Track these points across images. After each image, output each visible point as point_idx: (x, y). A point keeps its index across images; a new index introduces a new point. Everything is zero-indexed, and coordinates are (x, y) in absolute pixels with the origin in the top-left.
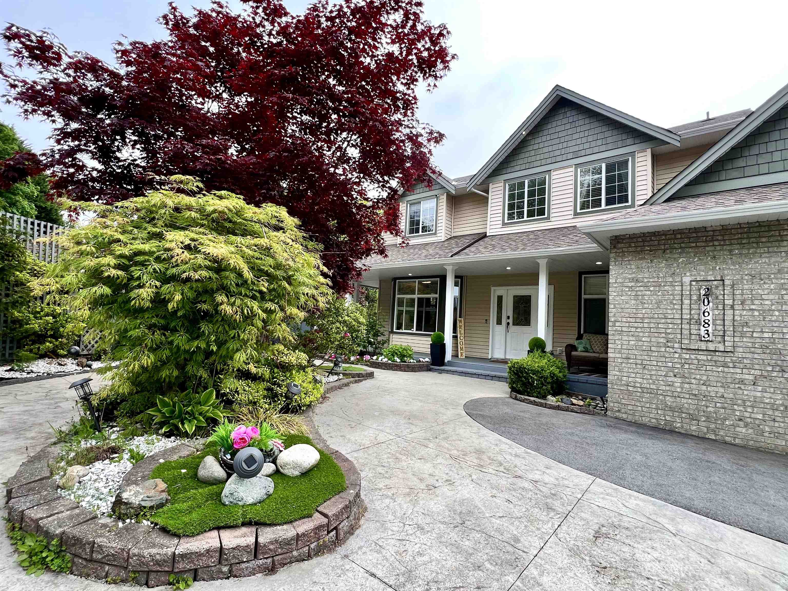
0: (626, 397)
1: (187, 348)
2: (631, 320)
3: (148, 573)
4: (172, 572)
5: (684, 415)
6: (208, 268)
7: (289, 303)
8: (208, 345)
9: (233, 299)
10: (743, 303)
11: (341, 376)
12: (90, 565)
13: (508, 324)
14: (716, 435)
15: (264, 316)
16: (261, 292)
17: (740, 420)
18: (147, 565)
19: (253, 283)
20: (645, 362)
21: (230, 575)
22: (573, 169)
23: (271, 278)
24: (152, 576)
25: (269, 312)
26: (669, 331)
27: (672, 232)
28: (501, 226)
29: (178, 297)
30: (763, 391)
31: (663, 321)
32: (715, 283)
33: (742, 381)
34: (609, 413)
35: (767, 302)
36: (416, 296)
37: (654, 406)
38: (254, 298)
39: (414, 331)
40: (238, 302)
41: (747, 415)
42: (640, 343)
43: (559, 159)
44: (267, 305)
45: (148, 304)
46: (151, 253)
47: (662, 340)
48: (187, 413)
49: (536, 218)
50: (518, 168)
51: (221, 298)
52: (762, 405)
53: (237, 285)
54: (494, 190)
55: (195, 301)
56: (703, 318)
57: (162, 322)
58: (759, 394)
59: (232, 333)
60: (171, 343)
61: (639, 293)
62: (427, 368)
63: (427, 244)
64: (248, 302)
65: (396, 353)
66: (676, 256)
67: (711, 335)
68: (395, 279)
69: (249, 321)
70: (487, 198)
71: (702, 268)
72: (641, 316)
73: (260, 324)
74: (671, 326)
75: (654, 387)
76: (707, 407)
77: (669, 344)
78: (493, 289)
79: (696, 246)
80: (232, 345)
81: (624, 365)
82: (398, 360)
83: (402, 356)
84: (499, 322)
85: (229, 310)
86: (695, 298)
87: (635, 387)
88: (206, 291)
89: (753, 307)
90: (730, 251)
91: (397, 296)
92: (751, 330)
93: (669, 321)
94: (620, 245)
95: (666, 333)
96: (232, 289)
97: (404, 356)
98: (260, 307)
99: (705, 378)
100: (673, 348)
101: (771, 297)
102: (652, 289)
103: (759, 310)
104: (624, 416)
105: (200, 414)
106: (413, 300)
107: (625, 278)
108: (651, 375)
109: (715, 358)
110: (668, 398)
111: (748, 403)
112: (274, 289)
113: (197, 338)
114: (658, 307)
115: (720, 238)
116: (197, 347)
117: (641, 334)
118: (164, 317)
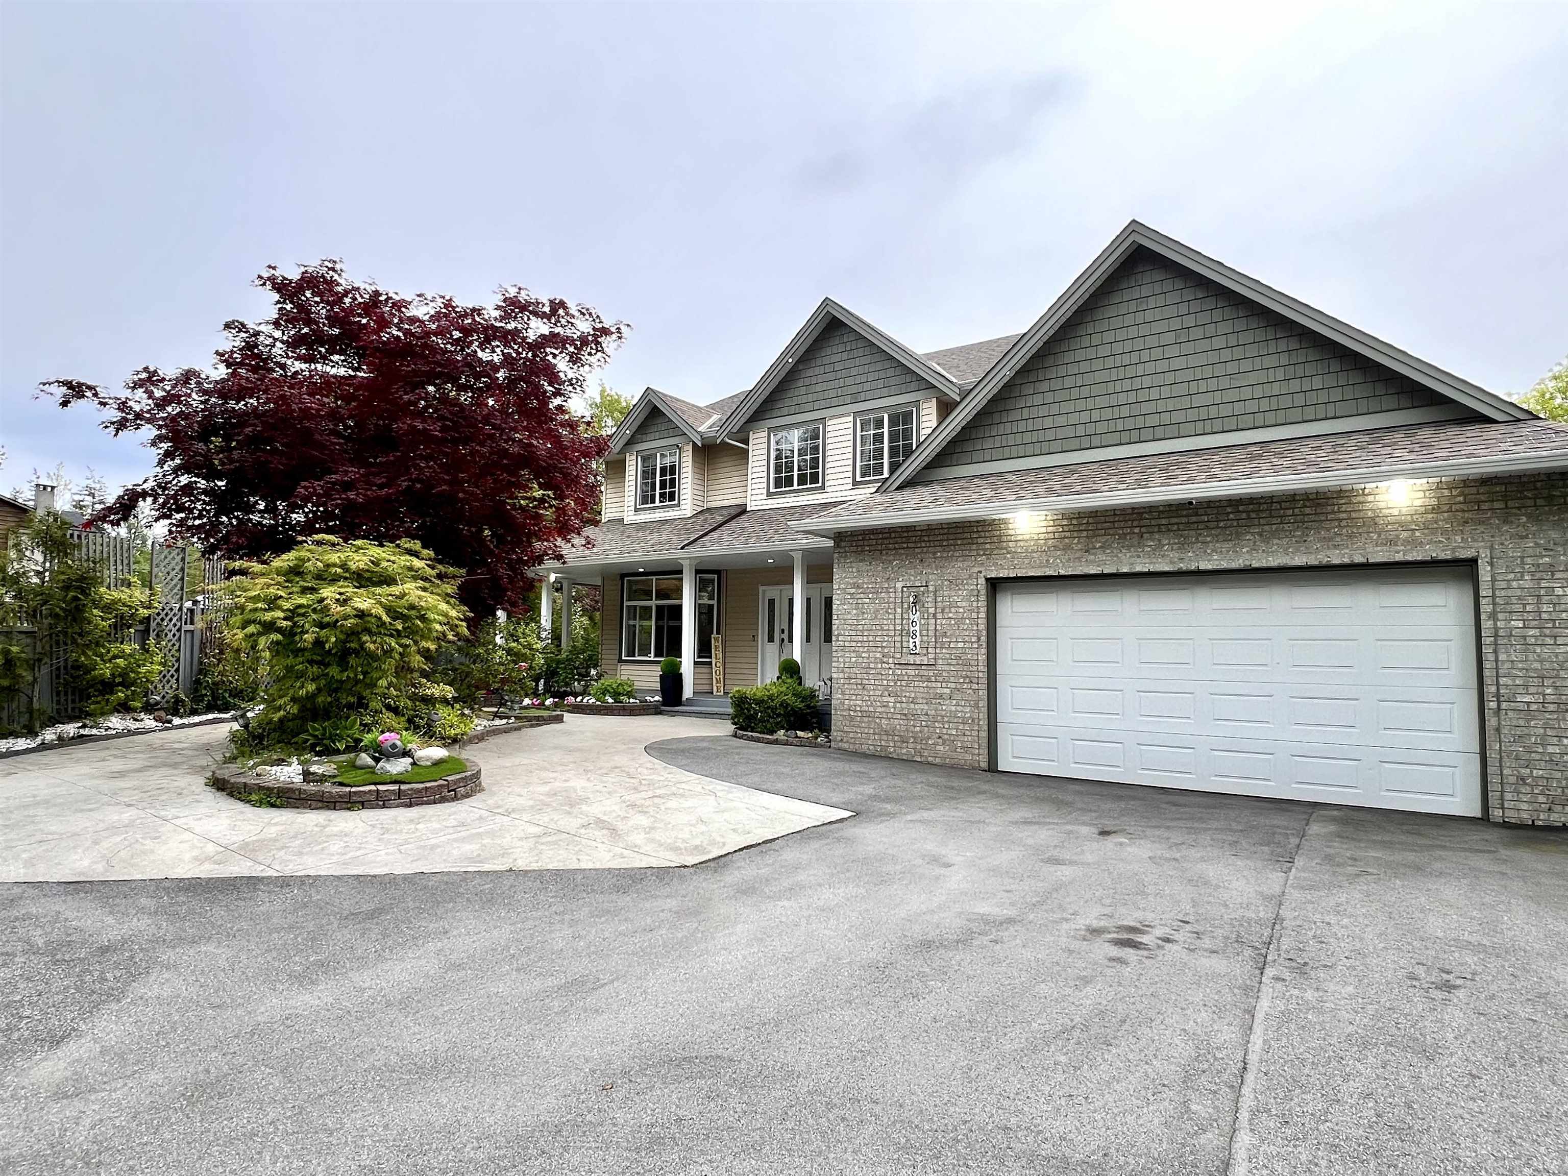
0: (848, 723)
1: (339, 677)
2: (853, 633)
3: (335, 802)
4: (349, 802)
5: (896, 738)
6: (356, 616)
7: (423, 637)
8: (356, 675)
9: (375, 638)
10: (943, 611)
11: (513, 720)
12: (299, 802)
13: (783, 640)
14: (921, 756)
15: (401, 650)
16: (397, 630)
17: (940, 737)
18: (334, 797)
19: (390, 623)
20: (865, 682)
21: (384, 807)
22: (851, 418)
23: (404, 618)
24: (338, 804)
25: (406, 646)
26: (884, 644)
27: (887, 531)
28: (764, 496)
29: (333, 639)
30: (957, 705)
31: (880, 633)
32: (922, 589)
33: (941, 696)
34: (833, 744)
35: (961, 610)
36: (653, 603)
37: (872, 731)
38: (391, 636)
39: (652, 657)
40: (379, 640)
41: (944, 731)
42: (860, 660)
43: (835, 402)
44: (403, 641)
45: (310, 646)
46: (309, 606)
47: (878, 655)
48: (337, 735)
49: (809, 486)
50: (785, 411)
51: (366, 638)
52: (956, 720)
53: (378, 626)
54: (756, 441)
55: (344, 642)
56: (912, 629)
57: (319, 658)
58: (953, 708)
59: (375, 665)
60: (327, 674)
61: (860, 601)
62: (655, 710)
63: (665, 522)
64: (386, 639)
65: (608, 691)
66: (892, 558)
67: (918, 647)
68: (623, 576)
69: (388, 655)
70: (746, 452)
71: (912, 572)
72: (860, 627)
73: (397, 657)
74: (886, 639)
75: (871, 709)
76: (915, 726)
77: (885, 660)
78: (761, 588)
79: (907, 547)
80: (375, 675)
81: (846, 686)
82: (610, 700)
83: (616, 695)
84: (771, 639)
85: (372, 647)
86: (906, 606)
87: (855, 711)
88: (353, 633)
89: (951, 615)
90: (935, 553)
91: (626, 603)
92: (948, 640)
93: (885, 633)
94: (843, 544)
95: (882, 647)
96: (373, 630)
97: (619, 694)
98: (397, 643)
99: (913, 695)
100: (888, 664)
101: (964, 604)
102: (870, 596)
103: (955, 619)
104: (846, 746)
105: (348, 736)
106: (648, 609)
107: (848, 583)
108: (870, 696)
109: (922, 673)
110: (883, 720)
111: (946, 719)
112: (408, 627)
113: (346, 670)
114: (876, 617)
115: (926, 539)
116: (348, 677)
117: (861, 649)
118: (321, 655)
